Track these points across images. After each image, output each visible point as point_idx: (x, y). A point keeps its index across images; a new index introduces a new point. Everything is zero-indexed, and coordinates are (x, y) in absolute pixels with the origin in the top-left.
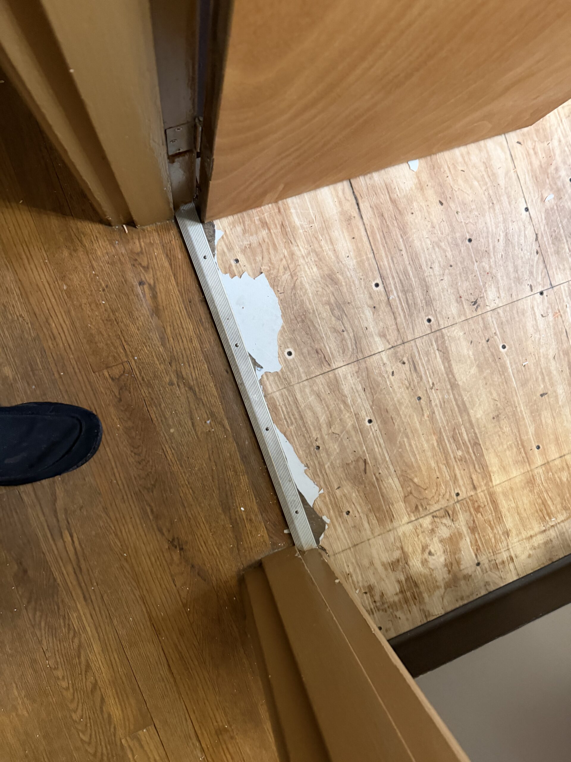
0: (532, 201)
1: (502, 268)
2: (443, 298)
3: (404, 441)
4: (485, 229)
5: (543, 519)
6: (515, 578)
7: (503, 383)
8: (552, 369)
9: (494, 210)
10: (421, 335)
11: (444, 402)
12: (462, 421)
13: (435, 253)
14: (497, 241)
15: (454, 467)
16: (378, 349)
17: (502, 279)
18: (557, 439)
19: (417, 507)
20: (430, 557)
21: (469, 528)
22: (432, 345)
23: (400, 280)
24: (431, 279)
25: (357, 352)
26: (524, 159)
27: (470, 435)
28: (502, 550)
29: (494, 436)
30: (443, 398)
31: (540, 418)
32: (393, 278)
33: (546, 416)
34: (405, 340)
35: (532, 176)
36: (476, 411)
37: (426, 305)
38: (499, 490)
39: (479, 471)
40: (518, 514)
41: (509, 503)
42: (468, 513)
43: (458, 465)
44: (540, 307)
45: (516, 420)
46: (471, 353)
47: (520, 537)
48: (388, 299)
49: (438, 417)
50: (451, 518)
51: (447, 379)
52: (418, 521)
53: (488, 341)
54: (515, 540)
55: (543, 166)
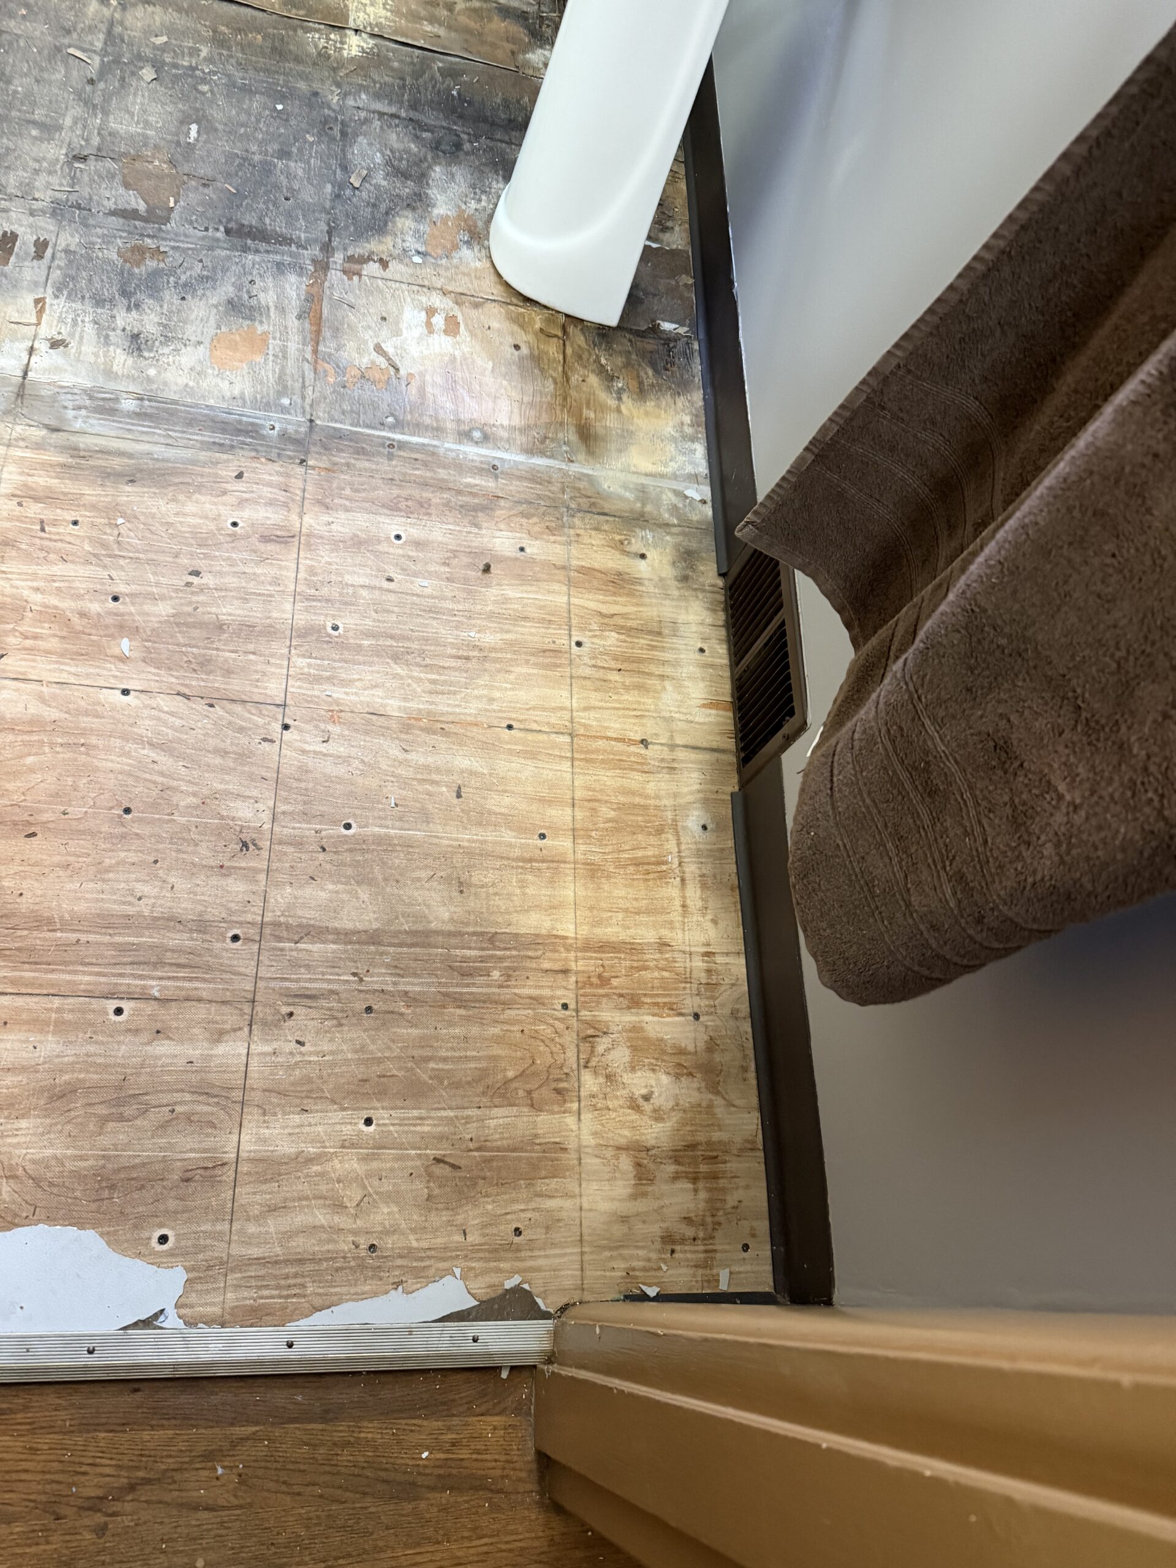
0: (115, 677)
1: (206, 775)
2: (206, 898)
3: (433, 1069)
4: (120, 777)
5: (663, 876)
6: (743, 961)
7: (409, 853)
8: (422, 761)
9: (96, 747)
10: (254, 963)
11: (396, 967)
12: (442, 948)
13: (118, 881)
14: (155, 767)
15: (515, 994)
16: (240, 1055)
17: (228, 783)
18: (542, 800)
19: (558, 1091)
20: (652, 1101)
21: (629, 1008)
22: (282, 950)
23: (132, 963)
24: (161, 906)
25: (227, 1098)
26: (34, 661)
27: (473, 945)
28: (688, 965)
29: (492, 903)
30: (388, 966)
31: (496, 814)
32: (122, 975)
33: (498, 803)
34: (250, 996)
35: (72, 659)
36: (436, 918)
37: (204, 933)
38: (584, 931)
39: (540, 953)
40: (638, 913)
41: (614, 921)
42: (604, 1000)
43: (516, 987)
44: (308, 739)
45: (481, 855)
46: (331, 887)
47: (677, 925)
48: (156, 999)
49: (417, 989)
50: (600, 1034)
51: (357, 946)
52: (582, 1098)
53: (324, 850)
54: (680, 936)
55: (64, 634)
